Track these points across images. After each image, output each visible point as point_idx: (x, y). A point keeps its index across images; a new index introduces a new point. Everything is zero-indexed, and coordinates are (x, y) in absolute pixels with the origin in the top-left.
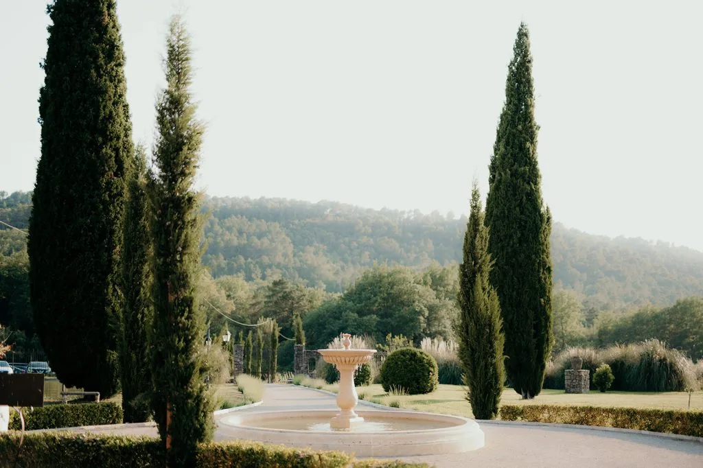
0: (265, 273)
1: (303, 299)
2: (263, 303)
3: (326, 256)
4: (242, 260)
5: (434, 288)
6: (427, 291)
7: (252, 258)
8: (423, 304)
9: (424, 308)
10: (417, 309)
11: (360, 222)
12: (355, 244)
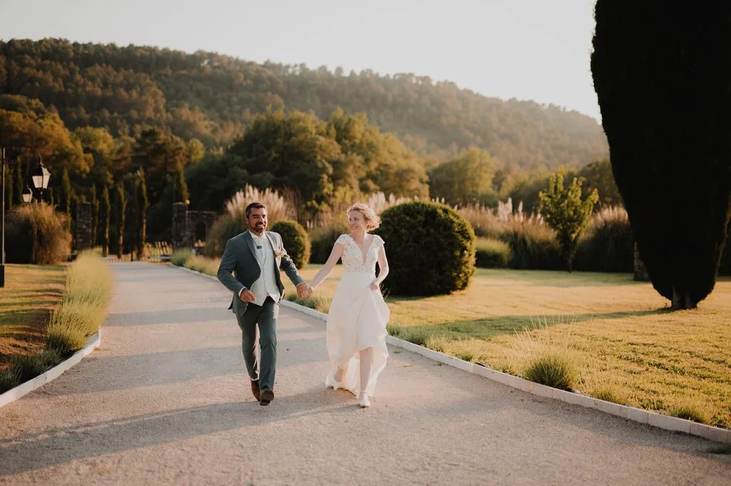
0: (134, 129)
1: (179, 153)
2: (130, 159)
3: (203, 112)
4: (107, 113)
5: (339, 140)
6: (331, 143)
7: (119, 113)
8: (326, 159)
9: (327, 165)
10: (320, 165)
11: (242, 75)
12: (235, 99)
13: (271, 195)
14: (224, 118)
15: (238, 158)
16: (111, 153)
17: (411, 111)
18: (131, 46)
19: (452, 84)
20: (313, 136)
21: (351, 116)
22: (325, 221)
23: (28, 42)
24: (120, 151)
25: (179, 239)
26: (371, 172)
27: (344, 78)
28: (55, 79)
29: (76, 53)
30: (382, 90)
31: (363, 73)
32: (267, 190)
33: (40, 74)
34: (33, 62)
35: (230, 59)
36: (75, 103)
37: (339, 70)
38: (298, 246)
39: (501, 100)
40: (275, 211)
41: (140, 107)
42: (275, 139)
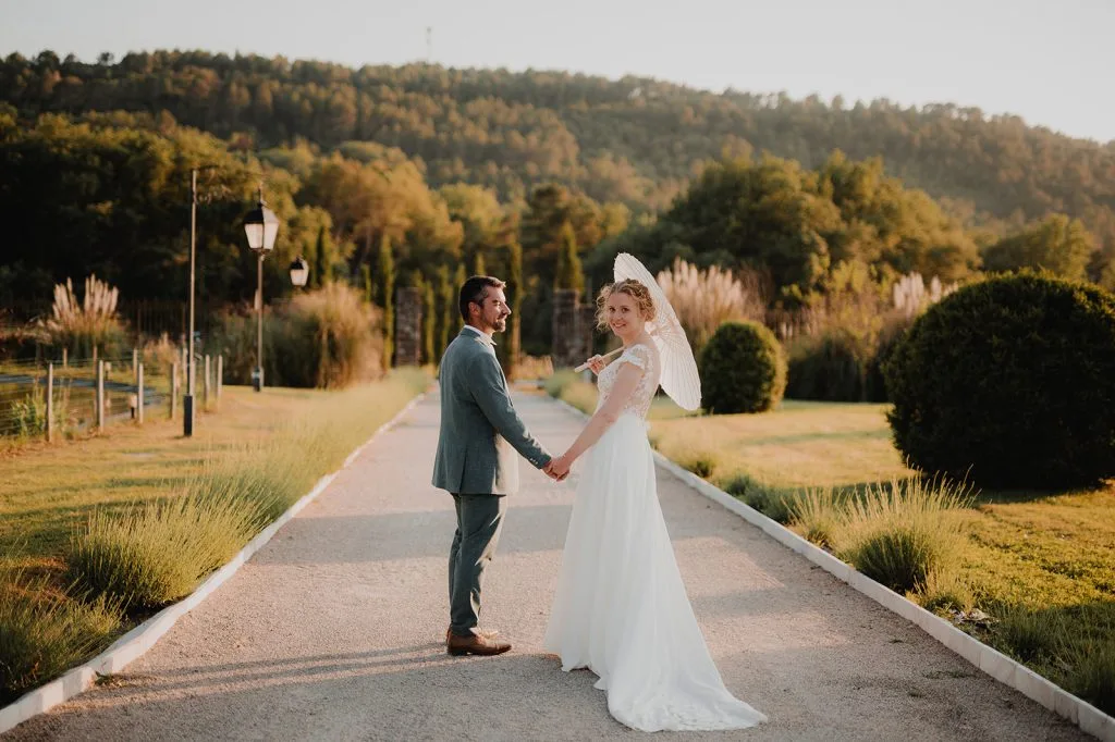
1: (589, 222)
2: (518, 230)
3: (632, 164)
4: (493, 168)
5: (837, 201)
6: (826, 206)
7: (511, 167)
8: (817, 231)
9: (818, 239)
10: (806, 239)
11: (690, 111)
12: (679, 146)
13: (719, 277)
14: (663, 174)
15: (677, 228)
16: (492, 224)
17: (949, 161)
18: (529, 70)
19: (1016, 119)
20: (797, 193)
21: (859, 163)
22: (815, 323)
23: (386, 68)
24: (505, 220)
25: (563, 352)
26: (888, 250)
27: (845, 112)
28: (422, 121)
29: (452, 81)
30: (905, 130)
31: (875, 103)
32: (713, 270)
33: (401, 113)
34: (392, 96)
35: (673, 86)
36: (449, 153)
37: (837, 100)
38: (763, 368)
39: (1096, 143)
40: (727, 304)
41: (541, 158)
42: (735, 199)
